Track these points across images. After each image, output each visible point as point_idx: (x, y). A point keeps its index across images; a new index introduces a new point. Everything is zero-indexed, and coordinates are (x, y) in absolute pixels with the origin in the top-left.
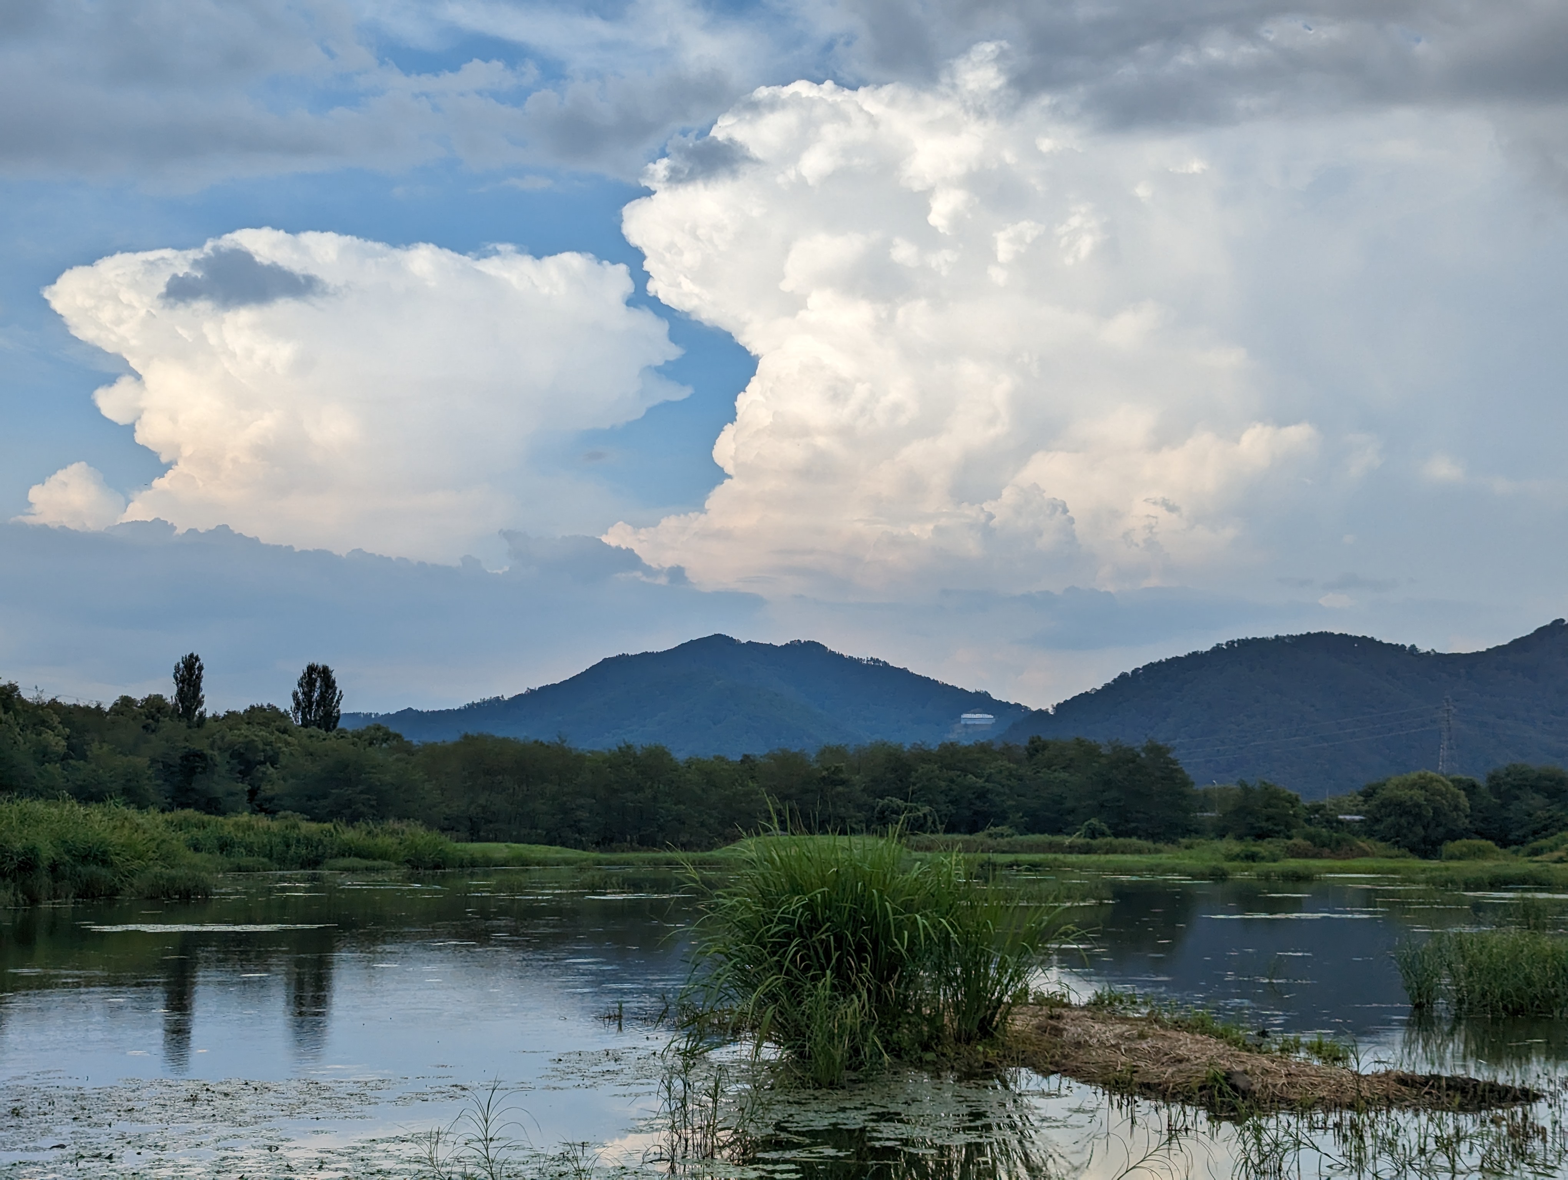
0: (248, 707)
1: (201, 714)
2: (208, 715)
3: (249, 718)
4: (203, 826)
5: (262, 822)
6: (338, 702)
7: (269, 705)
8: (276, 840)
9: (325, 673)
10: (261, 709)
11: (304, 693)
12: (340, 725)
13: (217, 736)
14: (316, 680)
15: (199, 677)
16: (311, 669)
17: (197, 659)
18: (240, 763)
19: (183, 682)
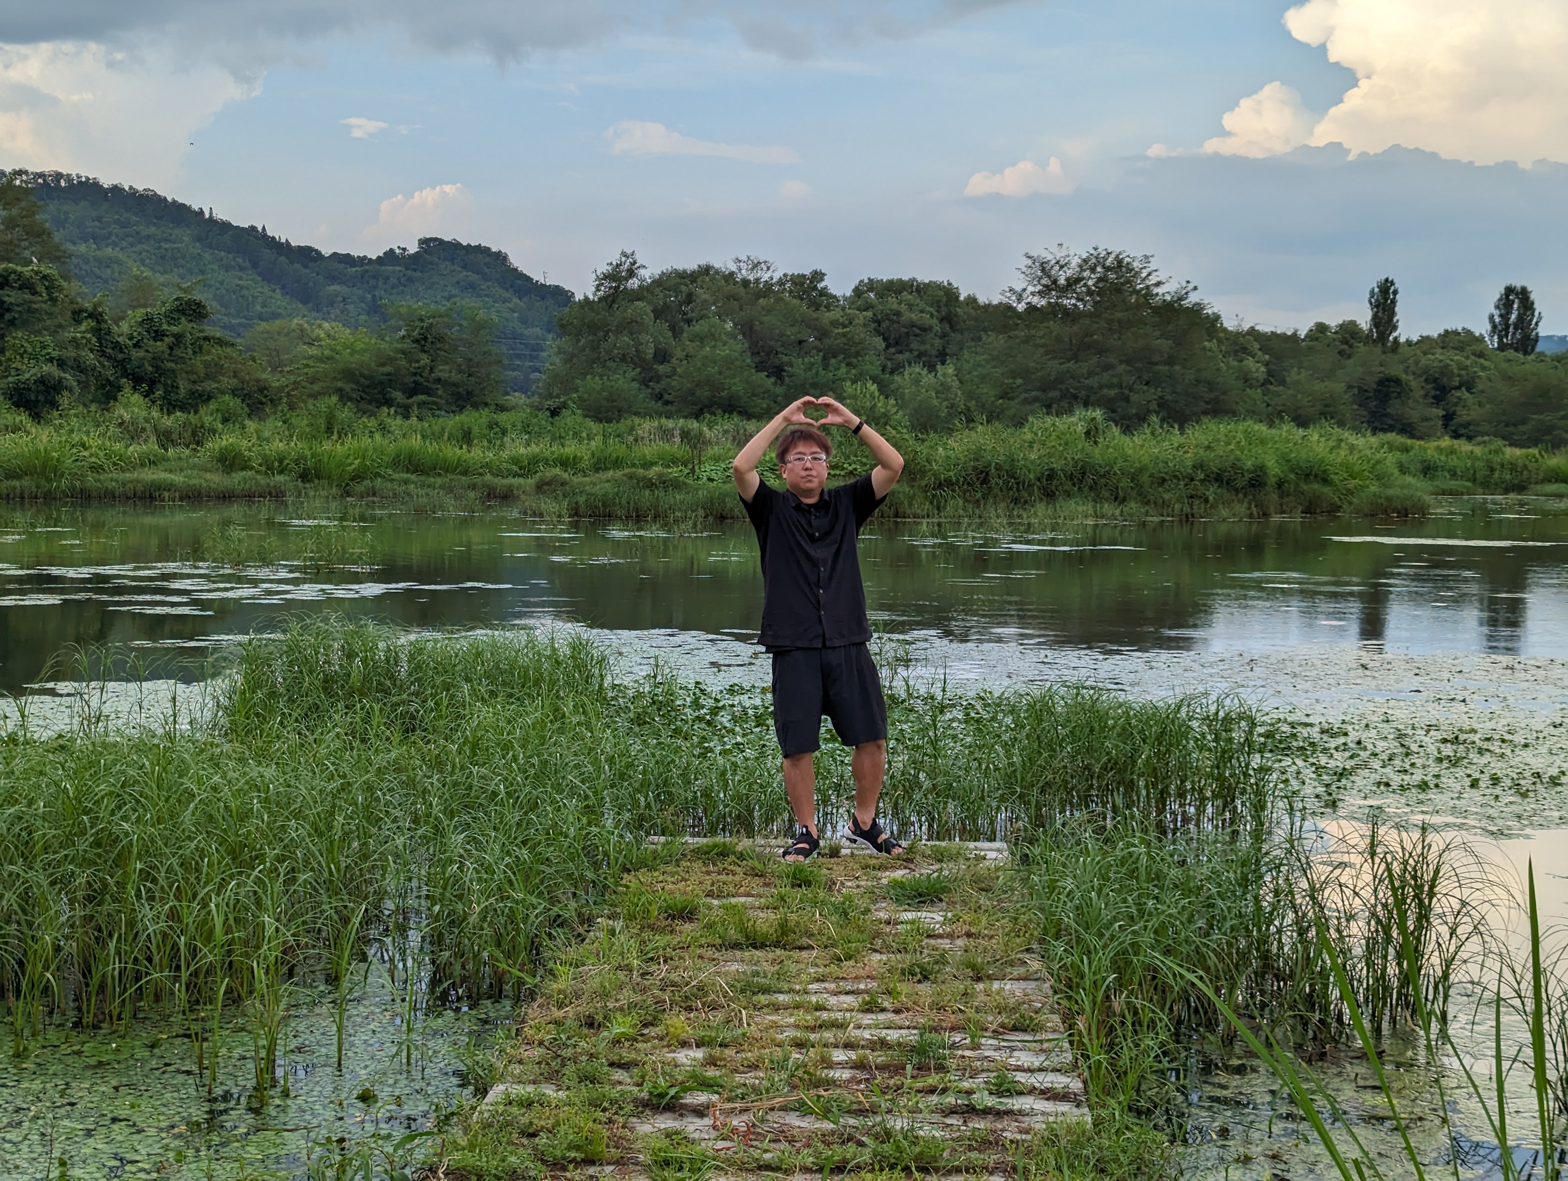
0: (1442, 331)
1: (1396, 339)
2: (1402, 340)
3: (1443, 342)
4: (1406, 450)
5: (1464, 446)
6: (1537, 324)
7: (1464, 329)
8: (1479, 464)
9: (1524, 295)
10: (1456, 333)
11: (1501, 316)
12: (1539, 348)
13: (1411, 361)
14: (1513, 302)
15: (1394, 302)
16: (1509, 290)
17: (1392, 283)
18: (1436, 389)
19: (1377, 306)
